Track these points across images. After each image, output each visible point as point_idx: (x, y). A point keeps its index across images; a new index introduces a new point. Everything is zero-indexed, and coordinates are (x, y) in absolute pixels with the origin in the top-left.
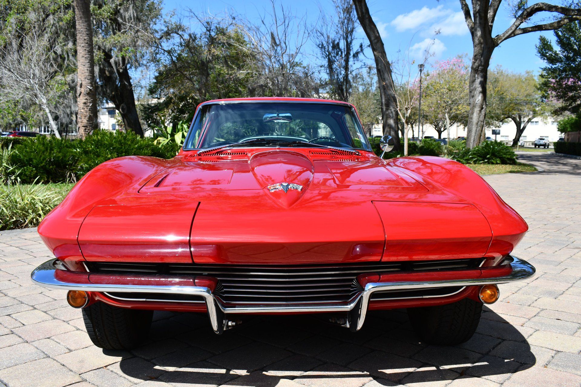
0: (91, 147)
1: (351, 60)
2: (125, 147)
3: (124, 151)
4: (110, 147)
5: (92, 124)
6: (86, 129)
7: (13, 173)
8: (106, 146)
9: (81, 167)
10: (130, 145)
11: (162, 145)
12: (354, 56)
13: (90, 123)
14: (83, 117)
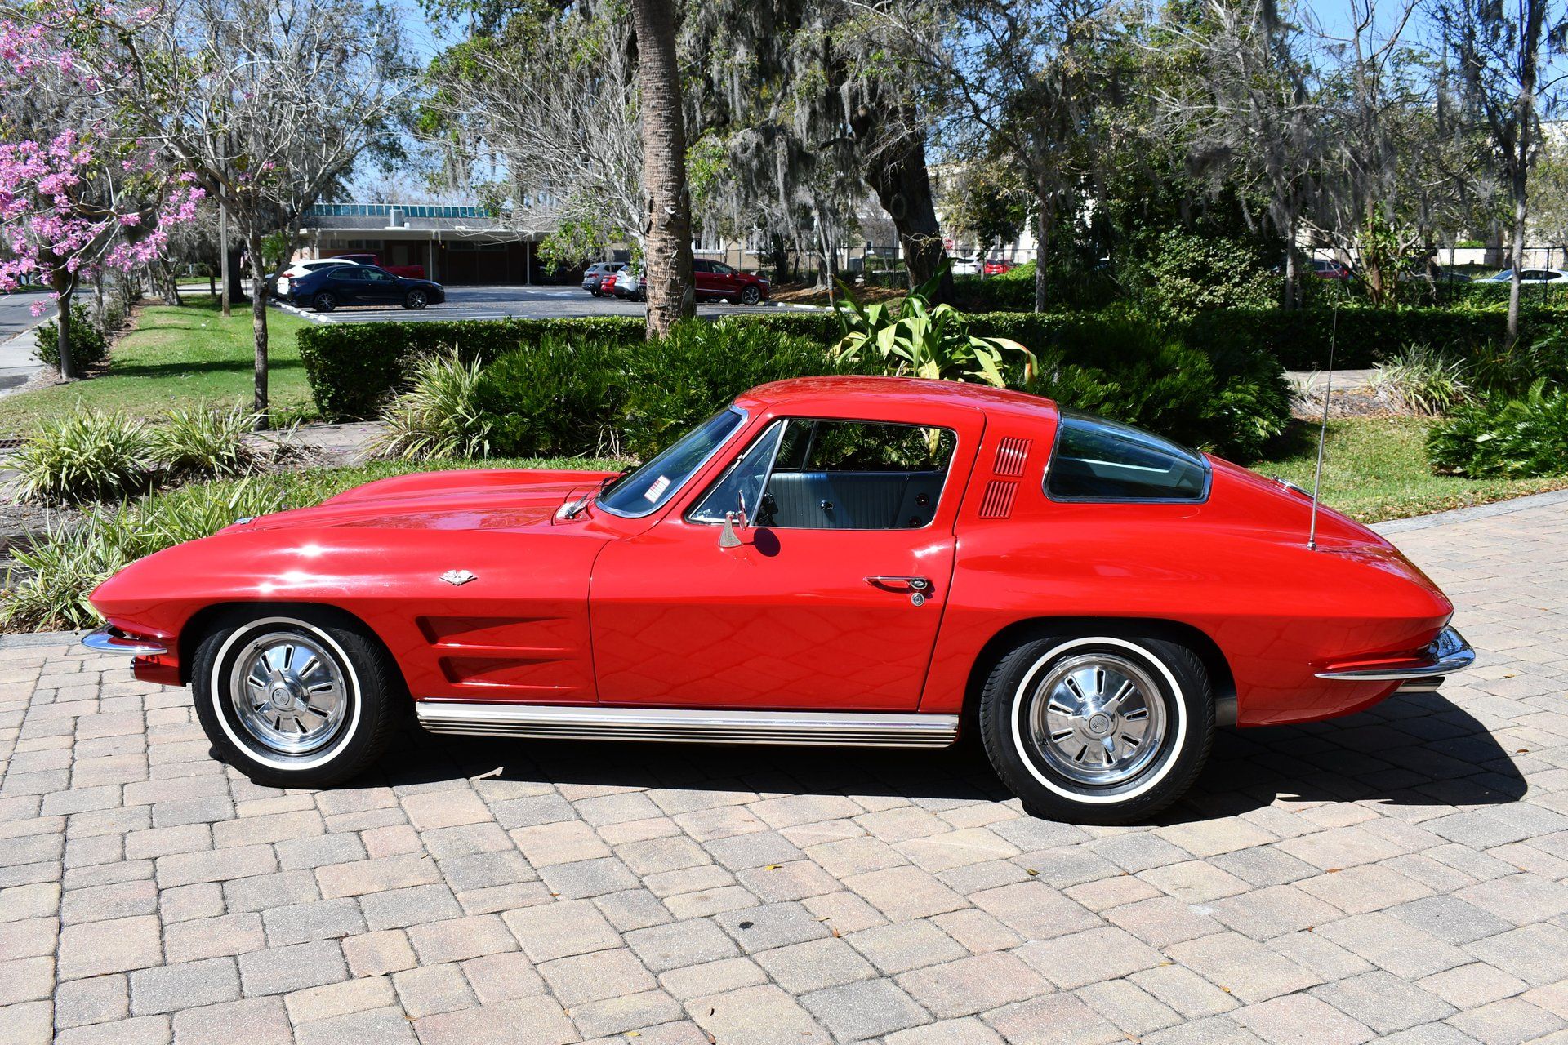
1: (1543, 49)
4: (696, 368)
5: (679, 301)
6: (663, 315)
7: (476, 428)
9: (632, 415)
11: (844, 358)
12: (1552, 37)
13: (675, 300)
14: (658, 285)
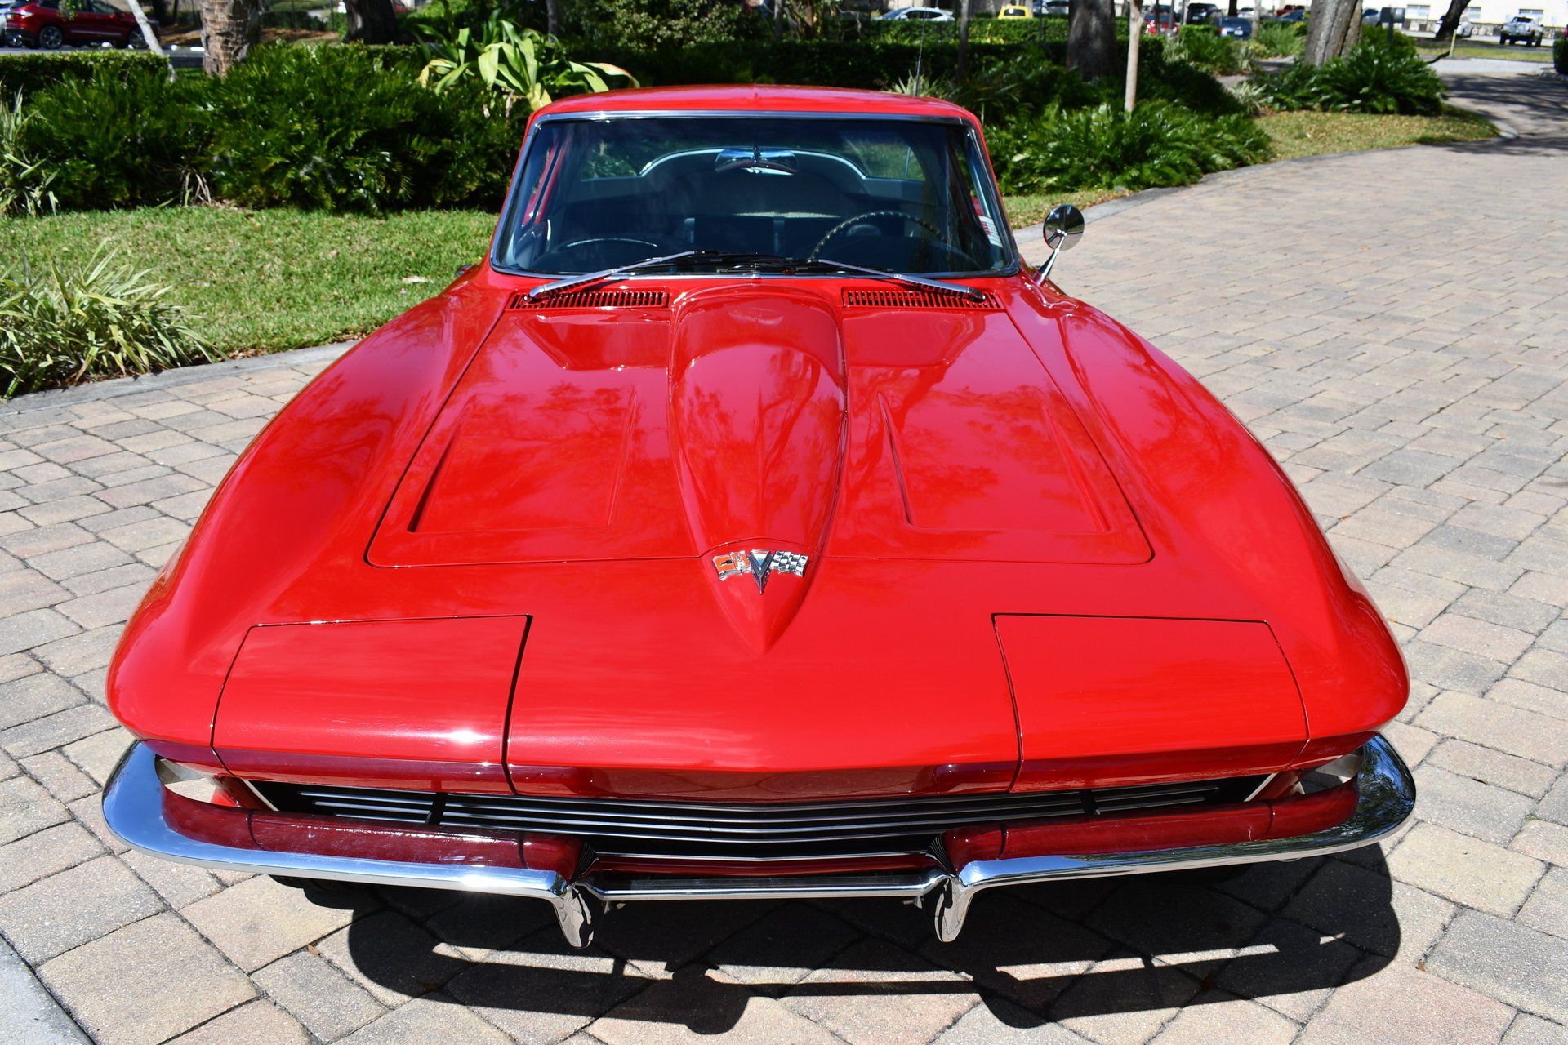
0: (245, 101)
2: (338, 103)
3: (337, 110)
4: (298, 100)
5: (244, 25)
6: (226, 42)
7: (35, 179)
8: (287, 97)
9: (222, 156)
10: (352, 94)
11: (444, 87)
13: (238, 25)
14: (217, 7)
